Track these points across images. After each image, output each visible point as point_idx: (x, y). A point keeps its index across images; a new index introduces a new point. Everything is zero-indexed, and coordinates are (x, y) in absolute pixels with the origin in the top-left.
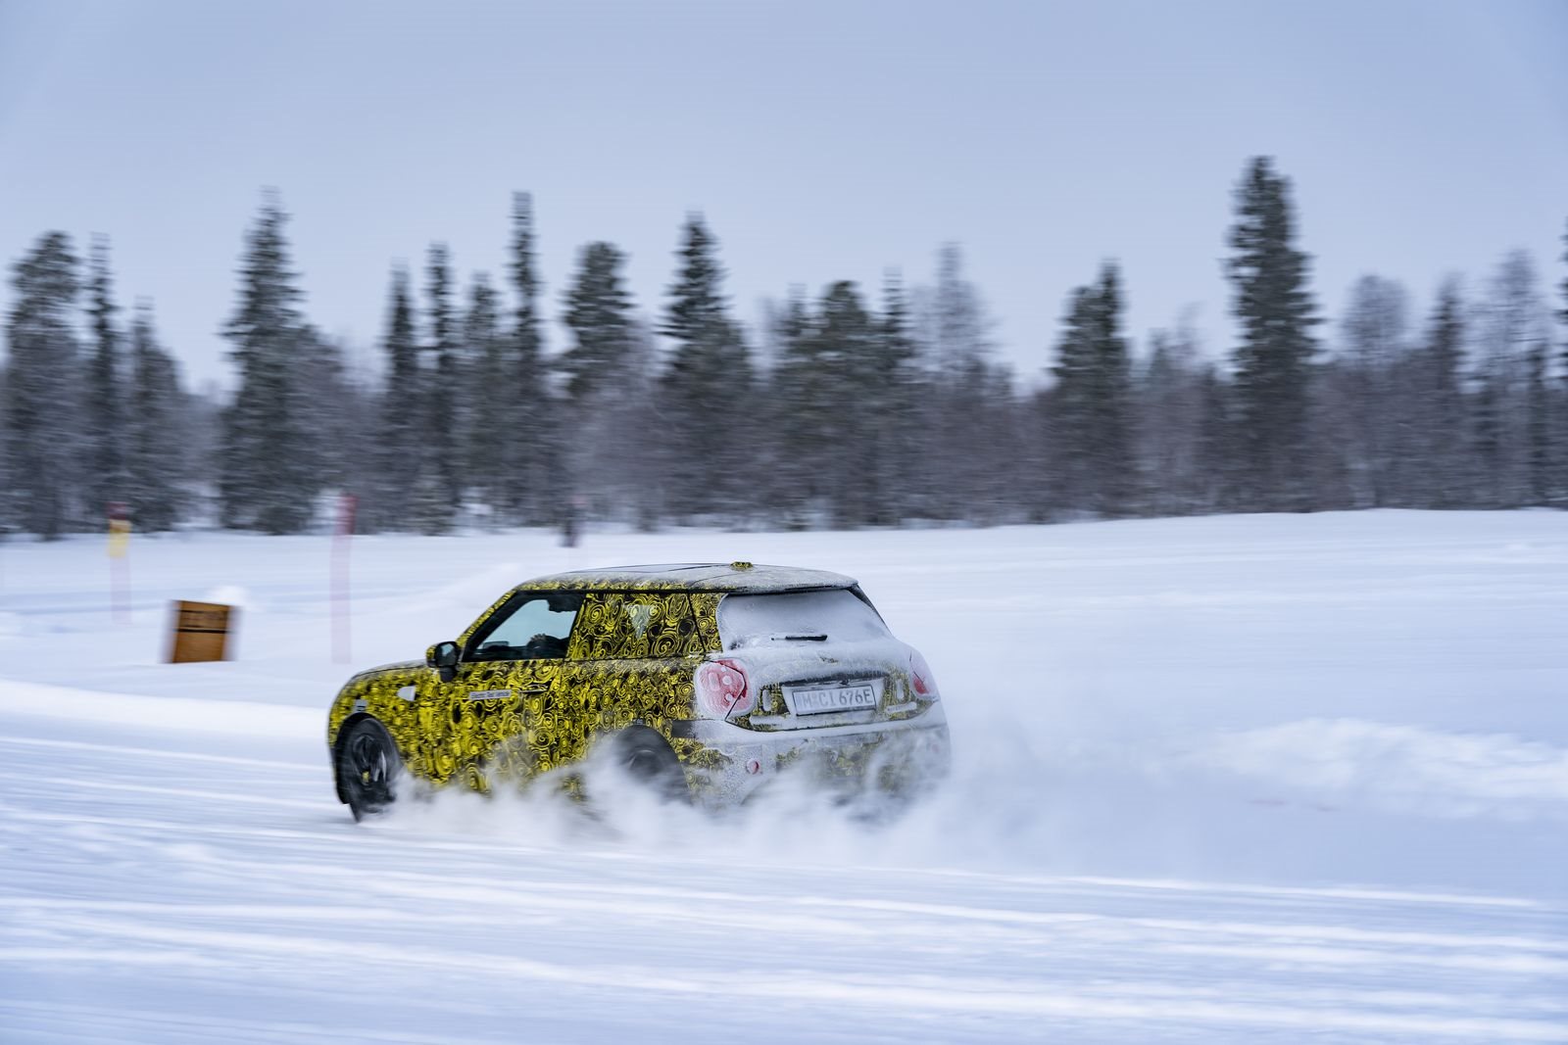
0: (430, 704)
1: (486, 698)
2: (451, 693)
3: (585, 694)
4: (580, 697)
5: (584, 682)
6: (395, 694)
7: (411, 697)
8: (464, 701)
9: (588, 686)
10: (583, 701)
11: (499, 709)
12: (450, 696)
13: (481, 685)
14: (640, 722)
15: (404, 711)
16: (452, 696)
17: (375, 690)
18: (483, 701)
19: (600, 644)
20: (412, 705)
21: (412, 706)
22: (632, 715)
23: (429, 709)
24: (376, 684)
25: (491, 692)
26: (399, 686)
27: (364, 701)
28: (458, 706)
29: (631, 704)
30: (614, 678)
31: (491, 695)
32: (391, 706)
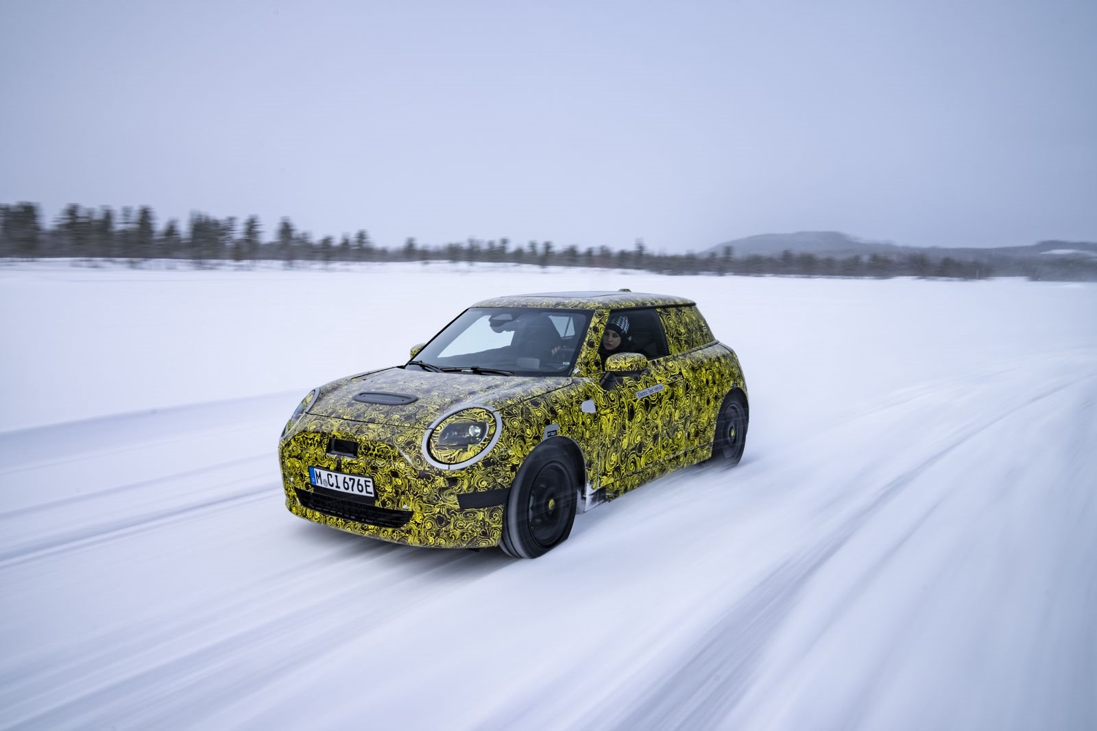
0: (608, 411)
1: (649, 394)
2: (620, 397)
3: (704, 375)
4: (702, 378)
5: (700, 367)
6: (580, 410)
7: (593, 411)
8: (635, 401)
9: (704, 370)
10: (705, 380)
11: (660, 401)
12: (621, 400)
13: (639, 386)
14: (735, 386)
15: (591, 424)
16: (623, 399)
17: (560, 412)
18: (648, 397)
19: (683, 342)
20: (595, 416)
21: (596, 418)
22: (732, 382)
23: (611, 416)
24: (557, 406)
25: (650, 389)
26: (579, 402)
27: (555, 424)
28: (632, 406)
29: (730, 375)
30: (714, 362)
31: (651, 391)
32: (581, 423)
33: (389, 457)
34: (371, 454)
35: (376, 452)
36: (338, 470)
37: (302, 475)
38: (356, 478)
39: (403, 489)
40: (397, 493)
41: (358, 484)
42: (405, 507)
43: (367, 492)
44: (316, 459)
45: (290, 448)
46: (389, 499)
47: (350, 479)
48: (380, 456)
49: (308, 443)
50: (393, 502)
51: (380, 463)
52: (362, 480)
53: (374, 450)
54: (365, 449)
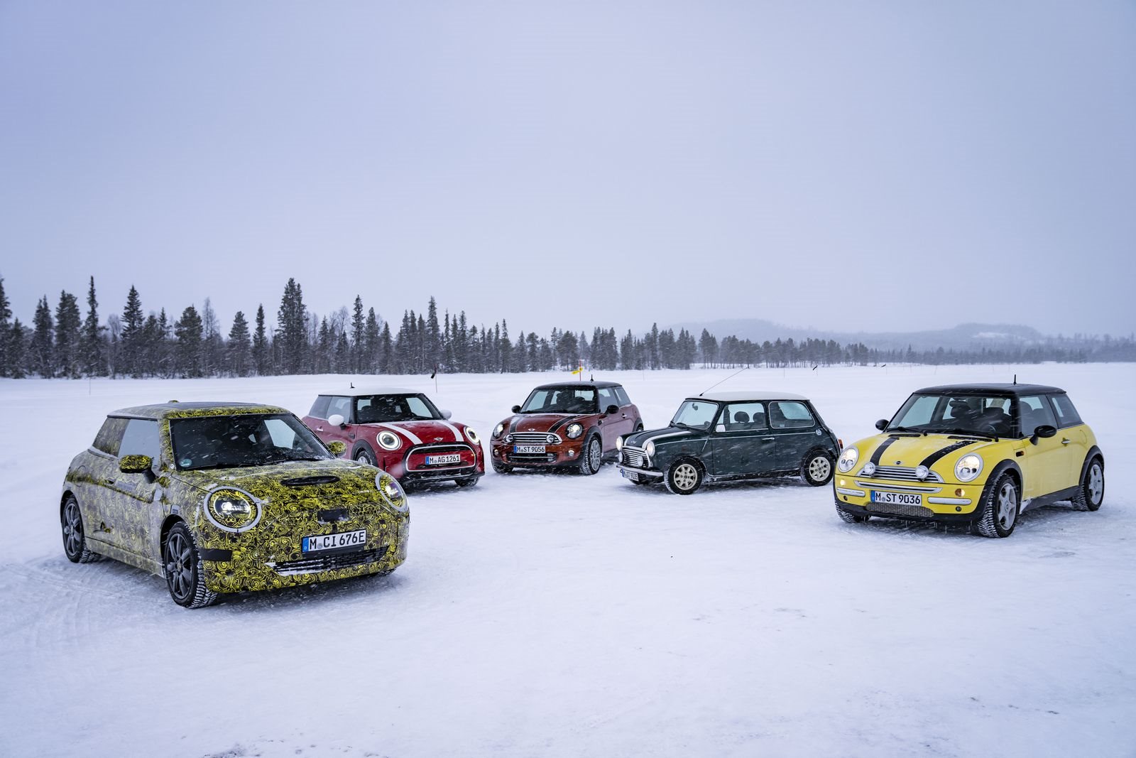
33: (375, 512)
34: (361, 513)
35: (364, 511)
36: (334, 531)
37: (288, 549)
38: (353, 533)
39: (386, 530)
40: (382, 535)
41: (354, 537)
42: (385, 543)
43: (360, 541)
44: (310, 530)
45: (275, 530)
46: (374, 541)
47: (347, 535)
48: (368, 513)
49: (296, 521)
50: (377, 542)
51: (370, 517)
52: (357, 533)
53: (362, 510)
54: (355, 511)
